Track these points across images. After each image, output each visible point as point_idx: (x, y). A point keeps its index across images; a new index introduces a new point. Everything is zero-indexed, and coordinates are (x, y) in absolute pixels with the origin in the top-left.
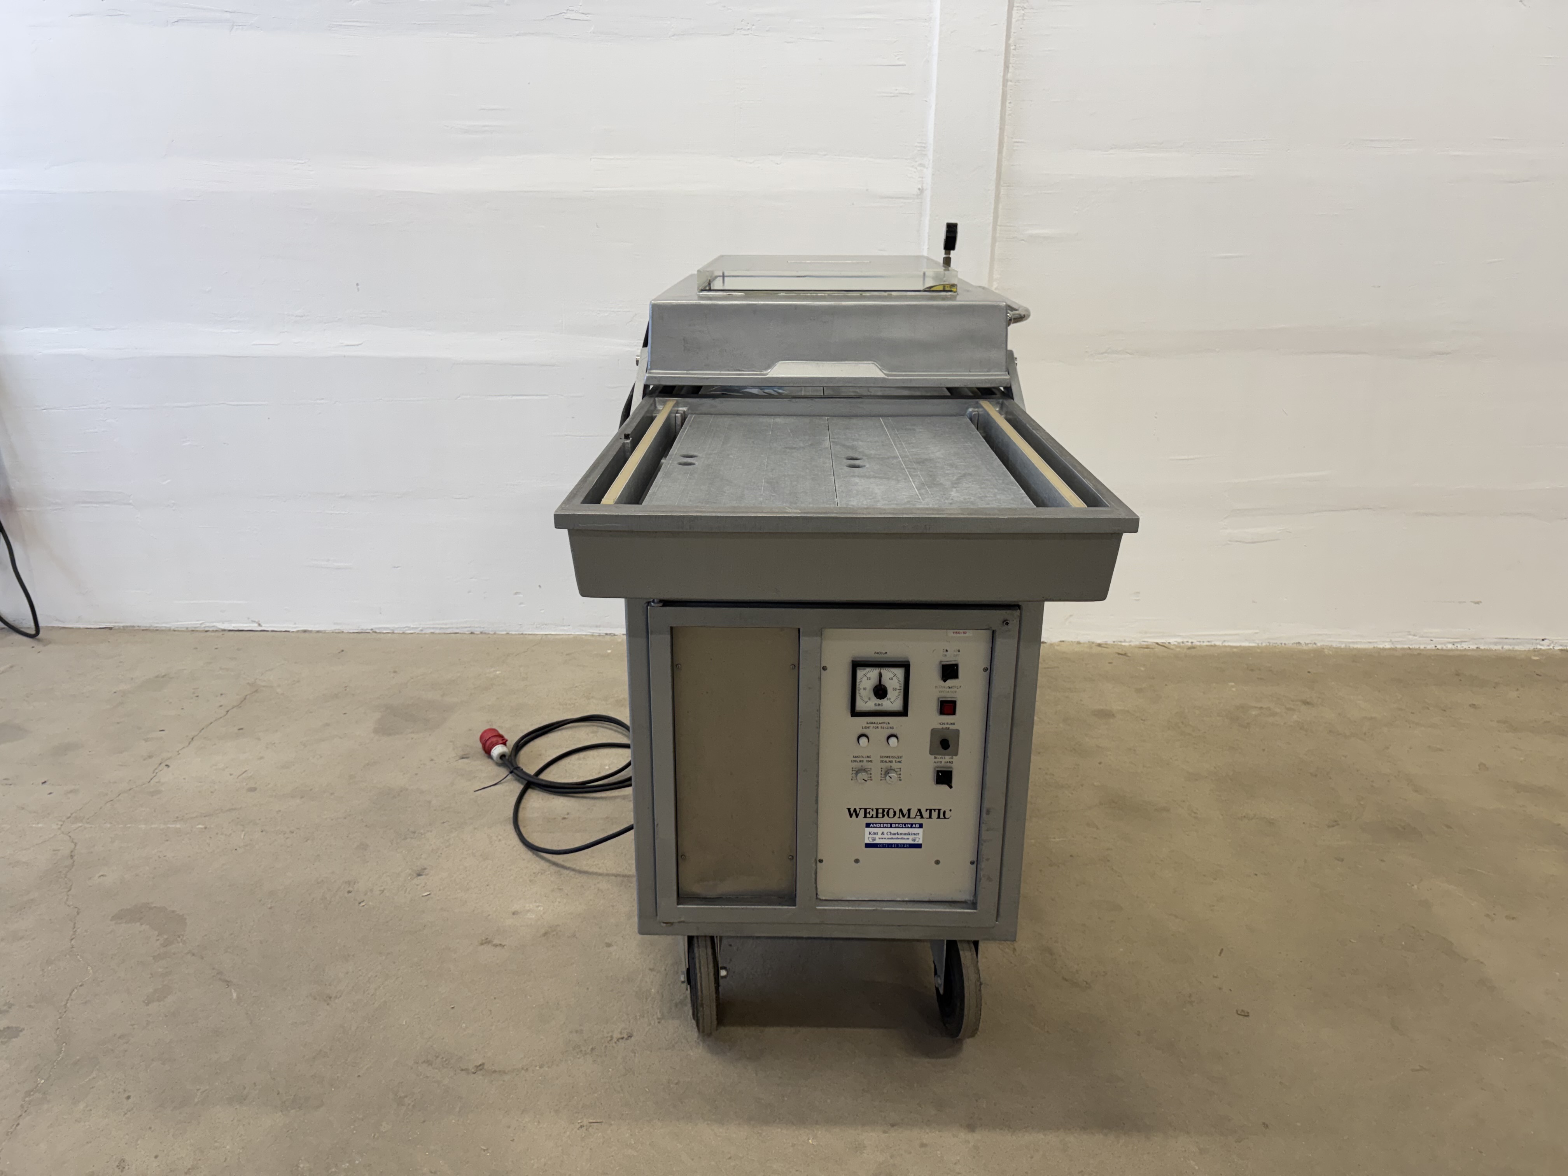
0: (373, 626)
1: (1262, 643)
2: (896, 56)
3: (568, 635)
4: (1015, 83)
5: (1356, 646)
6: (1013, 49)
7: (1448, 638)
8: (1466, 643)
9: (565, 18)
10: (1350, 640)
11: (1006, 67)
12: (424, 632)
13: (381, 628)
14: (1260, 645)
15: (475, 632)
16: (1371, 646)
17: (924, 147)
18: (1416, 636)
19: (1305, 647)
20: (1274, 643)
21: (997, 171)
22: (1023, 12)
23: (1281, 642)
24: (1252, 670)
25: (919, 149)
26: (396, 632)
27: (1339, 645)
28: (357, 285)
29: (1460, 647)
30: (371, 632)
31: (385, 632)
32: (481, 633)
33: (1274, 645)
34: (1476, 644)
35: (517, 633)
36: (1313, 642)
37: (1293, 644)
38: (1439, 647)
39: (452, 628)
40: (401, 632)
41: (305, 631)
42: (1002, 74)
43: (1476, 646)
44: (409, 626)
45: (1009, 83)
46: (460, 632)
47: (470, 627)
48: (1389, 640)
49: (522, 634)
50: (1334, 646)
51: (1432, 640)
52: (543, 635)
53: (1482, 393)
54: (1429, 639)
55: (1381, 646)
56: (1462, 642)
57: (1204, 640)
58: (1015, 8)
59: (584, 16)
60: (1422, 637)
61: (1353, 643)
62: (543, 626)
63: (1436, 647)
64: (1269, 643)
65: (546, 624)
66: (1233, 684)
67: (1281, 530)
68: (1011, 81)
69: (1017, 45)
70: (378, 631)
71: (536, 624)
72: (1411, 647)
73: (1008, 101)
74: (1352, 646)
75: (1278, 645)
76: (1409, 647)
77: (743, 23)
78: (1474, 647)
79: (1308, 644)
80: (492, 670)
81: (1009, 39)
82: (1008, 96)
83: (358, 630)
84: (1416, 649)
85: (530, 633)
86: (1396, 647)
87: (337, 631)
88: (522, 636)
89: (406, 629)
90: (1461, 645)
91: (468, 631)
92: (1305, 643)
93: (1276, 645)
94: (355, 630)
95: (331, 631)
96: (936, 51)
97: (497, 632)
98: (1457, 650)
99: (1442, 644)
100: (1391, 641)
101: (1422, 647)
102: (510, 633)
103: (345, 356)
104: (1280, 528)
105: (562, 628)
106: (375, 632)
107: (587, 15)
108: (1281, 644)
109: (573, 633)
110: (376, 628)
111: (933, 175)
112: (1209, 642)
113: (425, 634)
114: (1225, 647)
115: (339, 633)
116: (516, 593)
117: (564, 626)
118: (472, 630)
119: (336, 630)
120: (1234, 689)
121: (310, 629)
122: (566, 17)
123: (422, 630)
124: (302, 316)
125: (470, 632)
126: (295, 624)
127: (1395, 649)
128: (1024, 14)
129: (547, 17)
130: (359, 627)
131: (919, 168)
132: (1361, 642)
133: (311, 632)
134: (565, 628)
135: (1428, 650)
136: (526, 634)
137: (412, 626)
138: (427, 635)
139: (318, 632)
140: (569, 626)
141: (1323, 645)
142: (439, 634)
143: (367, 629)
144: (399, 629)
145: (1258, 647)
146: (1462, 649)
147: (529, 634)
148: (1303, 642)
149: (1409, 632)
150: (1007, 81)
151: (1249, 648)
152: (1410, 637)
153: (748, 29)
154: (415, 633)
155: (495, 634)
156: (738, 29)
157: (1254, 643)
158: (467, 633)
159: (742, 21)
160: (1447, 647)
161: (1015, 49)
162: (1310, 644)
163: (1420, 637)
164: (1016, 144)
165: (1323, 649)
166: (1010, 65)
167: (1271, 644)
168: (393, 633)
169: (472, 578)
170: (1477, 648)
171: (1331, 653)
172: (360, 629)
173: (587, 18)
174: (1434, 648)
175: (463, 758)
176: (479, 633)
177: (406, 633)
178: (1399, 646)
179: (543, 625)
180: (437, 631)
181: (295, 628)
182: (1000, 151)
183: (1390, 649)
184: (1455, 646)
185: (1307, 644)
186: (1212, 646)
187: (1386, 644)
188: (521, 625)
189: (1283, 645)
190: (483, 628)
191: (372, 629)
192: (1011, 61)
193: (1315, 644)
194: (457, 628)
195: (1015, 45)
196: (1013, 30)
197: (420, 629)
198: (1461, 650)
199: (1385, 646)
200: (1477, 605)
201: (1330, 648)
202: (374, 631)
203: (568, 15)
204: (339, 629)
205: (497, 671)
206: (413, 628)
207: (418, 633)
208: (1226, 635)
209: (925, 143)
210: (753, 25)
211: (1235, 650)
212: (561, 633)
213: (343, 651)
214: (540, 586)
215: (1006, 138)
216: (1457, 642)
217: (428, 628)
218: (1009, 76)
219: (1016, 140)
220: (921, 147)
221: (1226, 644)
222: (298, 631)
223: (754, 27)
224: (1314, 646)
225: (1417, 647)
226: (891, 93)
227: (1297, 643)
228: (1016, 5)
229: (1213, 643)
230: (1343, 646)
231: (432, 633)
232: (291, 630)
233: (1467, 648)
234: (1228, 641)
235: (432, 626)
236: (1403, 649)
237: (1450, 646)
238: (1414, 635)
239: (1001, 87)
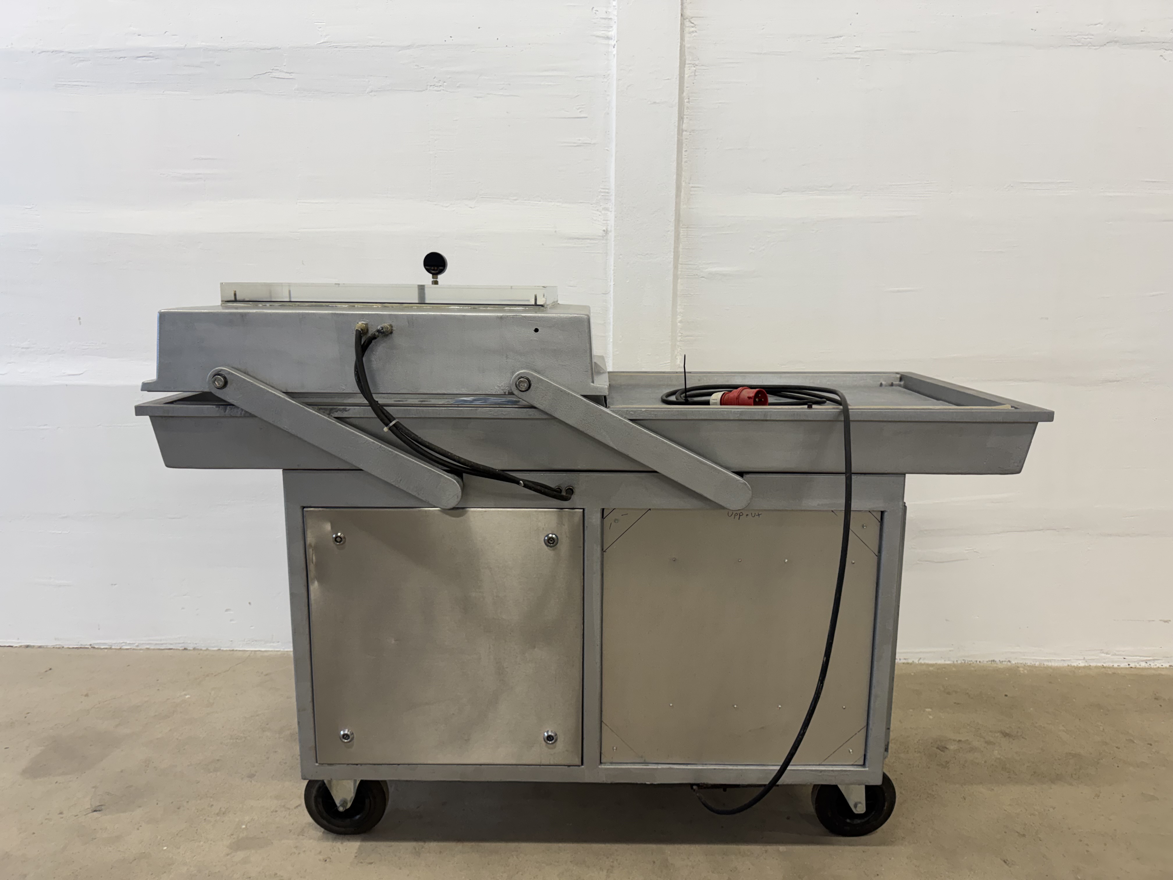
0: (92, 642)
1: (957, 661)
2: (578, 109)
3: (277, 651)
4: (690, 132)
5: (1050, 664)
6: (687, 102)
7: (1141, 656)
8: (1159, 661)
9: (272, 77)
10: (1043, 658)
11: (681, 118)
12: (139, 648)
13: (100, 643)
14: (955, 662)
15: (189, 648)
16: (1066, 664)
17: (608, 193)
18: (1109, 654)
19: (1000, 666)
20: (970, 661)
21: (676, 213)
22: (694, 69)
23: (976, 660)
24: (949, 693)
25: (603, 194)
26: (113, 647)
27: (1033, 663)
28: (79, 319)
29: (1153, 665)
30: (90, 647)
31: (102, 647)
32: (194, 649)
33: (969, 663)
34: (1169, 662)
35: (228, 649)
36: (1007, 660)
37: (987, 662)
38: (1132, 665)
39: (166, 644)
40: (118, 648)
41: (27, 646)
42: (676, 124)
43: (1169, 664)
44: (125, 641)
45: (684, 133)
46: (174, 648)
47: (183, 643)
48: (1083, 658)
49: (233, 650)
50: (1029, 664)
51: (1125, 658)
52: (252, 651)
53: (1155, 419)
54: (1122, 657)
55: (1075, 664)
56: (1154, 660)
57: (901, 658)
58: (687, 66)
59: (288, 74)
60: (1115, 655)
61: (1048, 661)
62: (253, 643)
63: (1129, 665)
64: (963, 660)
65: (256, 641)
66: (929, 710)
67: (968, 550)
68: (686, 131)
69: (690, 98)
70: (96, 647)
71: (246, 640)
72: (1105, 665)
73: (684, 150)
74: (1046, 664)
75: (973, 663)
76: (1103, 665)
77: (435, 80)
78: (1167, 665)
79: (1003, 661)
80: (184, 693)
81: (683, 93)
82: (684, 145)
83: (77, 645)
84: (1109, 668)
85: (241, 649)
86: (1090, 665)
87: (58, 646)
88: (232, 652)
89: (123, 644)
90: (1153, 663)
91: (182, 647)
92: (1000, 661)
93: (972, 662)
94: (75, 645)
95: (52, 647)
96: (614, 104)
97: (209, 649)
98: (1151, 668)
99: (1135, 662)
100: (1084, 659)
101: (1116, 665)
102: (222, 649)
103: (67, 385)
104: (967, 549)
105: (272, 644)
106: (94, 648)
107: (291, 74)
108: (977, 661)
109: (282, 650)
110: (94, 644)
111: (616, 217)
112: (905, 659)
113: (140, 649)
114: (921, 664)
115: (59, 648)
116: (227, 610)
117: (274, 642)
118: (186, 646)
119: (56, 645)
120: (931, 717)
121: (32, 644)
122: (270, 76)
123: (137, 646)
124: (28, 348)
125: (183, 648)
126: (18, 639)
127: (1089, 668)
128: (695, 70)
129: (254, 76)
130: (79, 642)
131: (603, 212)
132: (1055, 660)
133: (34, 646)
134: (275, 644)
135: (1122, 668)
136: (236, 650)
137: (128, 642)
138: (141, 651)
139: (40, 647)
140: (278, 642)
141: (1018, 663)
142: (154, 649)
143: (86, 645)
144: (117, 645)
145: (954, 665)
146: (1155, 667)
147: (240, 651)
148: (997, 660)
149: (1102, 650)
150: (683, 131)
151: (944, 666)
152: (1103, 655)
153: (440, 86)
154: (131, 649)
155: (207, 649)
156: (431, 86)
157: (949, 660)
158: (181, 649)
159: (434, 78)
160: (1140, 665)
161: (688, 102)
162: (1005, 661)
163: (1113, 655)
164: (692, 189)
165: (1018, 667)
166: (685, 117)
167: (966, 662)
168: (111, 648)
169: (185, 595)
170: (1170, 666)
171: (1026, 671)
172: (79, 644)
173: (291, 77)
174: (1128, 666)
175: (95, 811)
176: (192, 649)
177: (123, 649)
178: (1093, 664)
179: (253, 641)
180: (152, 647)
181: (19, 643)
182: (678, 196)
183: (1084, 667)
184: (1148, 664)
185: (1001, 662)
186: (908, 663)
187: (1080, 662)
188: (232, 641)
189: (978, 662)
190: (196, 644)
191: (91, 645)
192: (685, 113)
193: (1009, 661)
194: (171, 644)
195: (689, 99)
196: (686, 85)
197: (137, 644)
198: (1154, 669)
199: (1079, 664)
200: (1166, 623)
201: (1025, 665)
202: (92, 646)
203: (276, 74)
204: (59, 645)
205: (186, 695)
206: (129, 644)
207: (134, 649)
208: (921, 652)
209: (608, 189)
210: (445, 82)
211: (931, 669)
212: (270, 649)
213: (50, 669)
214: (250, 603)
215: (683, 184)
216: (1149, 660)
217: (143, 644)
218: (684, 126)
219: (693, 185)
220: (605, 192)
221: (922, 661)
222: (21, 646)
223: (445, 84)
224: (1009, 663)
225: (1111, 665)
226: (575, 143)
227: (992, 661)
228: (687, 62)
229: (910, 661)
230: (1037, 664)
231: (148, 649)
232: (15, 645)
233: (1160, 666)
234: (924, 659)
235: (147, 642)
236: (1096, 667)
237: (1143, 665)
238: (1107, 653)
239: (676, 136)
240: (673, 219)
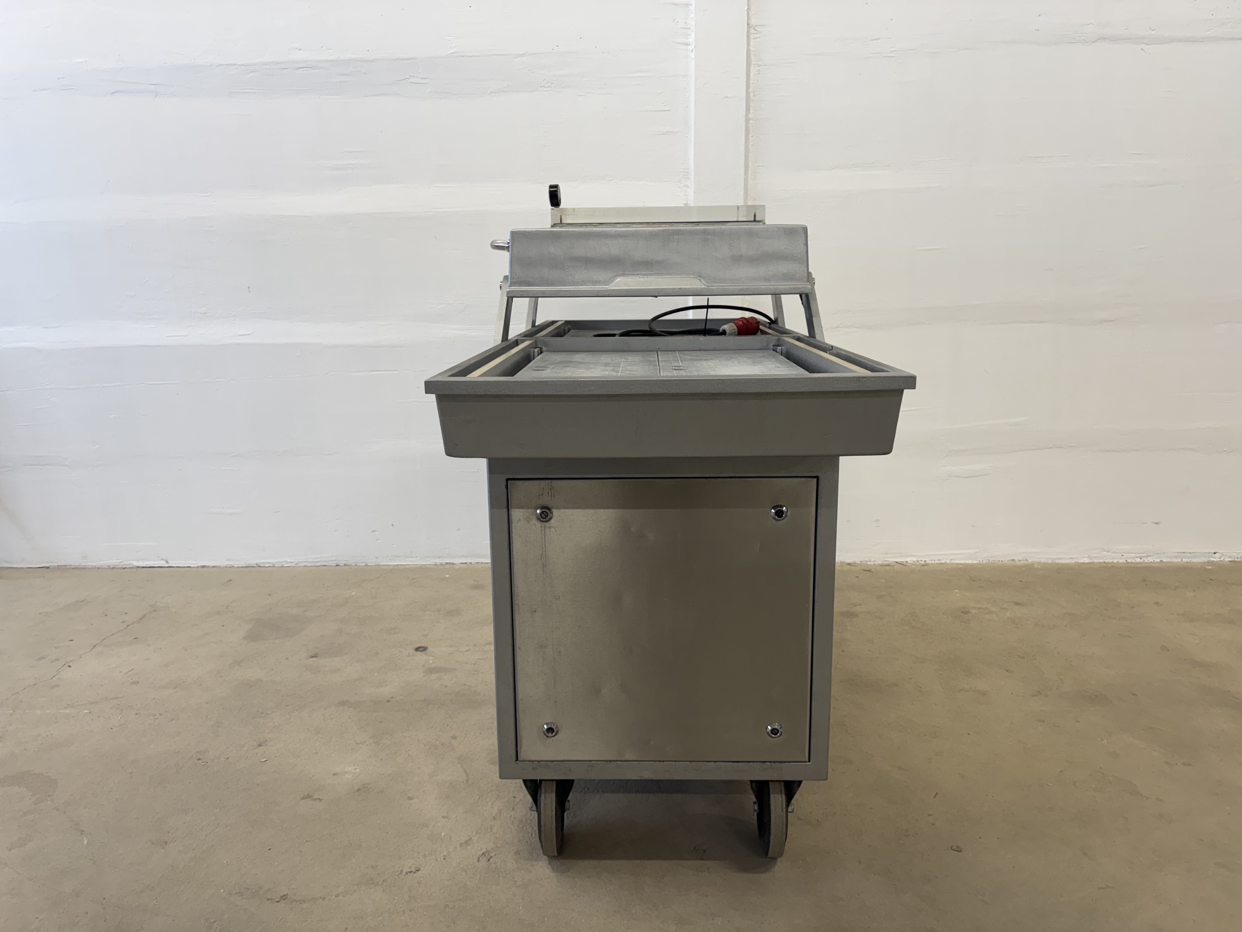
0: (258, 561)
1: (983, 561)
2: (663, 104)
3: (416, 565)
4: (755, 121)
5: (1060, 561)
6: (753, 96)
7: (1136, 553)
8: (1152, 557)
9: (409, 82)
10: (1055, 557)
11: (748, 110)
12: (298, 565)
13: (264, 563)
14: (981, 562)
15: (340, 565)
16: (1073, 561)
17: (688, 172)
18: (1109, 552)
19: (1018, 563)
20: (993, 561)
21: (744, 188)
22: (759, 68)
23: (999, 559)
24: (974, 581)
25: (683, 174)
26: (276, 566)
27: (1046, 561)
28: (249, 288)
29: (1146, 561)
30: (256, 566)
31: (267, 566)
32: (345, 565)
33: (993, 562)
34: (1160, 558)
35: (374, 564)
36: (1025, 559)
37: (1008, 561)
38: (1129, 561)
39: (321, 561)
40: (280, 566)
41: (203, 567)
42: (744, 114)
43: (1160, 560)
44: (286, 560)
45: (751, 121)
46: (327, 565)
47: (335, 560)
48: (1087, 556)
49: (378, 565)
50: (1043, 562)
51: (1123, 555)
52: (394, 565)
53: (1143, 352)
54: (1121, 554)
55: (1081, 561)
56: (1147, 556)
57: (936, 559)
58: (752, 66)
59: (423, 80)
60: (1115, 552)
61: (1058, 559)
62: (395, 558)
63: (1126, 561)
64: (988, 560)
65: (397, 557)
66: (957, 591)
67: (991, 466)
68: (752, 120)
69: (755, 93)
70: (261, 565)
71: (389, 556)
72: (1106, 561)
73: (751, 135)
74: (1057, 561)
75: (996, 562)
76: (1104, 562)
77: (544, 82)
78: (1158, 560)
79: (1021, 560)
80: (349, 591)
81: (749, 89)
82: (751, 131)
83: (245, 564)
84: (1109, 563)
85: (385, 564)
86: (1094, 562)
87: (229, 566)
88: (378, 567)
89: (285, 563)
90: (1147, 559)
91: (334, 564)
92: (1018, 560)
93: (995, 562)
94: (243, 565)
95: (224, 566)
96: (692, 98)
97: (358, 564)
98: (1144, 563)
99: (1131, 558)
100: (1089, 557)
101: (1115, 561)
102: (369, 564)
103: (238, 344)
104: (991, 465)
105: (411, 559)
106: (260, 566)
107: (426, 80)
108: (999, 561)
109: (420, 563)
110: (260, 563)
111: (695, 192)
112: (939, 560)
113: (300, 567)
114: (952, 564)
115: (230, 567)
116: (373, 531)
117: (412, 558)
118: (337, 562)
119: (228, 565)
120: (958, 595)
121: (207, 565)
122: (408, 81)
123: (296, 564)
124: (205, 313)
125: (336, 565)
126: (196, 560)
127: (1093, 563)
128: (759, 70)
129: (395, 82)
130: (247, 562)
131: (684, 188)
132: (1064, 558)
133: (208, 567)
134: (413, 559)
135: (1120, 563)
136: (381, 565)
137: (289, 561)
138: (301, 568)
139: (214, 567)
140: (416, 557)
141: (1033, 561)
142: (311, 566)
143: (253, 564)
144: (279, 563)
145: (980, 564)
146: (1148, 562)
147: (384, 565)
148: (1016, 559)
149: (1103, 549)
150: (749, 119)
151: (972, 565)
152: (1105, 553)
153: (549, 87)
154: (291, 566)
155: (356, 565)
156: (541, 87)
157: (976, 560)
158: (334, 565)
159: (544, 81)
160: (1136, 561)
161: (754, 96)
162: (1023, 560)
163: (1112, 553)
164: (758, 168)
165: (1033, 564)
166: (751, 108)
167: (990, 561)
168: (274, 566)
169: (337, 520)
170: (1161, 561)
171: (1039, 567)
172: (248, 563)
173: (425, 82)
174: (1125, 562)
175: (312, 657)
176: (343, 565)
177: (285, 567)
178: (1096, 561)
179: (395, 557)
180: (309, 565)
181: (195, 564)
182: (746, 173)
183: (1089, 563)
184: (1143, 560)
185: (1019, 561)
186: (941, 564)
187: (1085, 559)
188: (377, 557)
189: (1000, 561)
190: (347, 561)
191: (257, 564)
192: (751, 105)
193: (1027, 560)
194: (325, 561)
195: (754, 93)
196: (751, 82)
197: (296, 563)
198: (1147, 563)
199: (1085, 561)
200: (1157, 525)
201: (1039, 563)
202: (259, 565)
203: (412, 80)
204: (230, 565)
205: (352, 592)
206: (290, 562)
207: (293, 567)
208: (952, 554)
209: (688, 169)
210: (552, 84)
211: (960, 566)
212: (410, 563)
213: (231, 580)
214: (393, 525)
215: (750, 163)
216: (1144, 557)
217: (302, 562)
218: (751, 116)
219: (758, 165)
220: (684, 172)
221: (953, 562)
222: (198, 567)
223: (553, 85)
224: (1026, 562)
225: (1111, 561)
226: (660, 132)
227: (1012, 560)
228: (752, 63)
229: (943, 562)
230: (1050, 561)
231: (305, 566)
232: (192, 566)
233: (1153, 561)
234: (955, 559)
235: (305, 560)
236: (1099, 563)
237: (1138, 560)
238: (1108, 552)
239: (744, 124)
240: (742, 193)
